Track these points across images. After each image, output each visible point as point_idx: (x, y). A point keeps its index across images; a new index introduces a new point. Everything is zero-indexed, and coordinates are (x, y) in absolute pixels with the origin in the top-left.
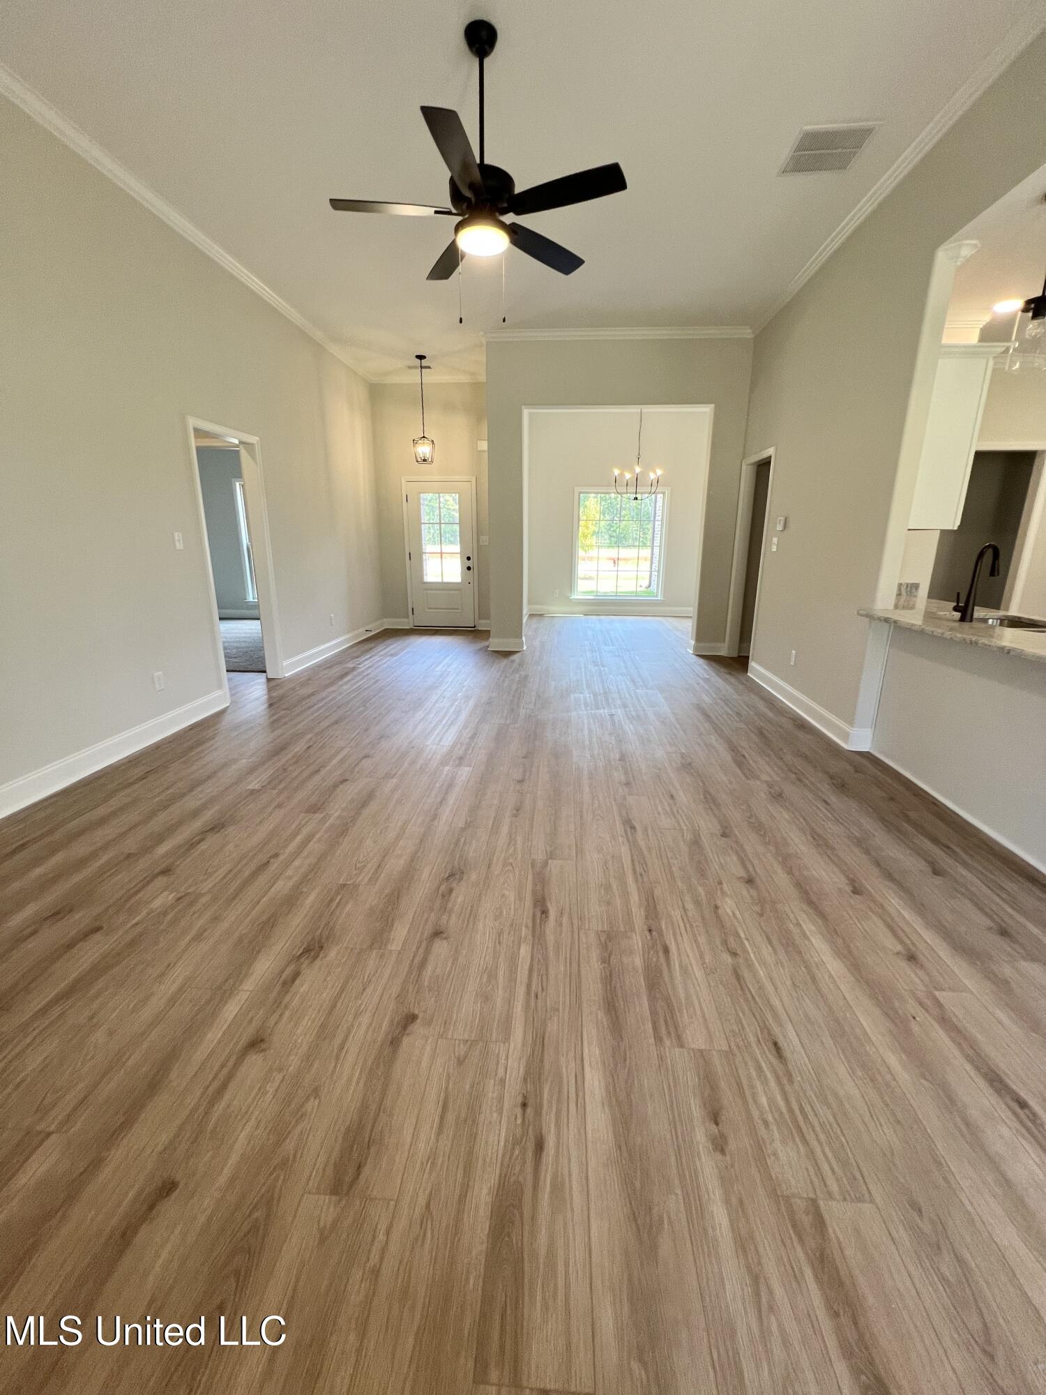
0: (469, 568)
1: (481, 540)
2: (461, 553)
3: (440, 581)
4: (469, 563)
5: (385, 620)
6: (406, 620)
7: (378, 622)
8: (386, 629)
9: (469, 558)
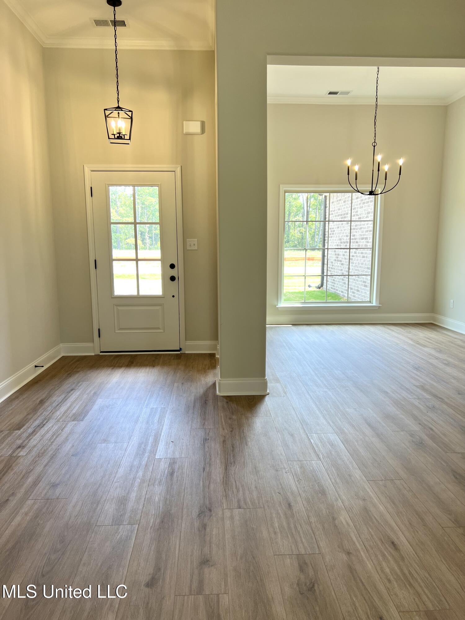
0: (173, 279)
1: (188, 244)
2: (163, 260)
3: (135, 293)
4: (173, 272)
5: (61, 345)
6: (90, 345)
7: (55, 349)
8: (63, 356)
9: (172, 266)
